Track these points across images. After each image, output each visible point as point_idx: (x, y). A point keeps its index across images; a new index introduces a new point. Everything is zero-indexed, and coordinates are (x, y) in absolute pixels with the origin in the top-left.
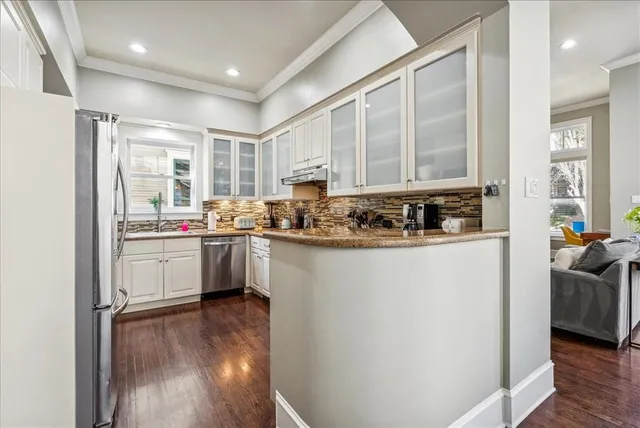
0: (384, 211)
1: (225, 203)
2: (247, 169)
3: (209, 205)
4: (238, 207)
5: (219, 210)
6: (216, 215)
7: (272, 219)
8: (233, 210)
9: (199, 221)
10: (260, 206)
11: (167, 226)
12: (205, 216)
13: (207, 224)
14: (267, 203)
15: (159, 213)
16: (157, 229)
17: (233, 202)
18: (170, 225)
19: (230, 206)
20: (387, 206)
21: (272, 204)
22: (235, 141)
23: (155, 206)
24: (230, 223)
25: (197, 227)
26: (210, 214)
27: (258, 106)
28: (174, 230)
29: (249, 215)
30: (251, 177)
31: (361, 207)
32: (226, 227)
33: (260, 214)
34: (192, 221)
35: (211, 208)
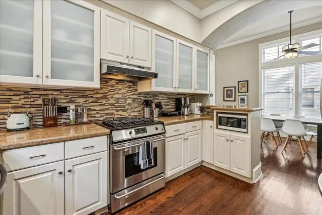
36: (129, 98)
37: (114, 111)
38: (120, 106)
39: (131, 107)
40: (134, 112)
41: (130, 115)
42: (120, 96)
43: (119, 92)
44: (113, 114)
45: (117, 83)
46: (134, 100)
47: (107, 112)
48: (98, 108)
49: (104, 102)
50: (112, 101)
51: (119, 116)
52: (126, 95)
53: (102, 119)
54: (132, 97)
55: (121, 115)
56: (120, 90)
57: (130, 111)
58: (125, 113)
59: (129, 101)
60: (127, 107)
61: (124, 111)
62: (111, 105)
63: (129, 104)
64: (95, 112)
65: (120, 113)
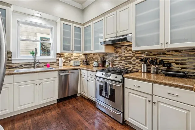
0: (164, 58)
1: (66, 55)
2: (77, 39)
3: (59, 55)
4: (72, 56)
5: (64, 58)
6: (63, 60)
7: (87, 61)
8: (70, 58)
9: (55, 63)
10: (81, 55)
11: (39, 65)
12: (58, 60)
13: (58, 64)
14: (85, 55)
15: (35, 59)
16: (34, 67)
17: (70, 54)
18: (41, 65)
19: (69, 56)
20: (166, 56)
21: (87, 55)
22: (73, 26)
23: (33, 55)
24: (69, 63)
25: (54, 65)
26: (60, 59)
27: (83, 11)
28: (43, 67)
29: (77, 60)
30: (79, 42)
31: (145, 56)
32: (67, 65)
33: (81, 59)
34: (51, 62)
35: (60, 57)
36: (134, 56)
37: (124, 64)
38: (128, 62)
39: (135, 62)
40: (137, 66)
41: (134, 68)
42: (128, 55)
43: (128, 53)
44: (124, 66)
45: (126, 48)
46: (137, 58)
47: (121, 64)
48: (117, 62)
49: (120, 58)
50: (124, 58)
51: (127, 68)
52: (131, 54)
53: (118, 67)
54: (136, 55)
55: (128, 67)
56: (128, 51)
57: (134, 65)
58: (131, 66)
59: (134, 58)
60: (133, 62)
61: (130, 64)
62: (123, 60)
63: (134, 61)
64: (116, 64)
65: (128, 65)
